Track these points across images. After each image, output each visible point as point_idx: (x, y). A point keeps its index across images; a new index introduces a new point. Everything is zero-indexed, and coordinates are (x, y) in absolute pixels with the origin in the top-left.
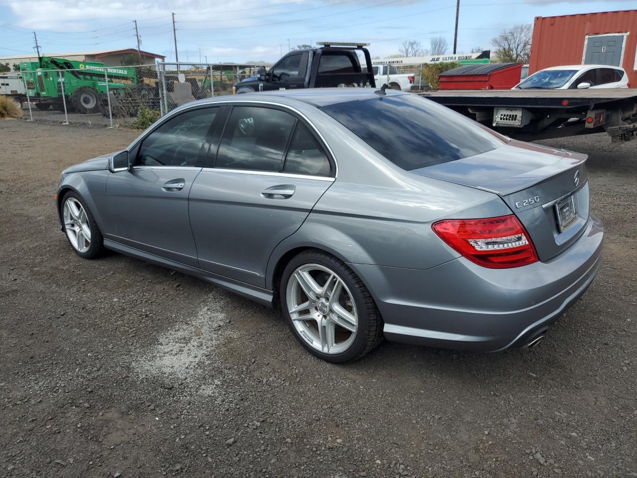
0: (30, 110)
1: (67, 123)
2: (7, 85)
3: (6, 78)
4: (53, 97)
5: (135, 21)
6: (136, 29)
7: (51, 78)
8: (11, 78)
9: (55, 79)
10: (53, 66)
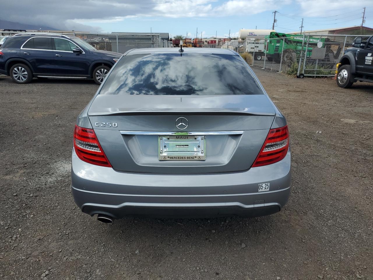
0: (265, 61)
1: (264, 68)
2: (258, 47)
3: (258, 43)
4: (271, 54)
5: (365, 8)
6: (364, 13)
7: (273, 44)
8: (261, 44)
9: (275, 44)
10: (276, 36)
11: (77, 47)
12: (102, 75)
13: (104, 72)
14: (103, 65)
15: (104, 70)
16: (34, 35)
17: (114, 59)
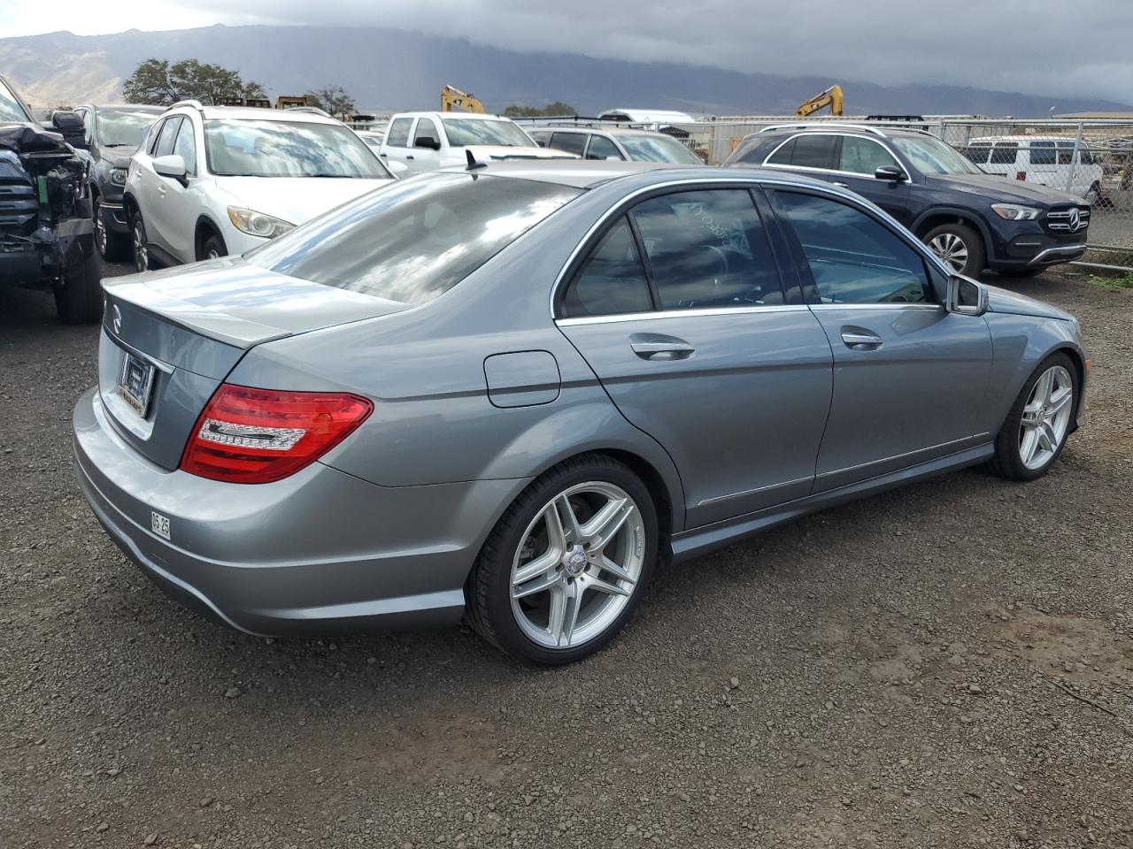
11: (896, 163)
12: (944, 252)
13: (951, 243)
14: (961, 221)
15: (953, 239)
16: (804, 128)
17: (993, 206)
